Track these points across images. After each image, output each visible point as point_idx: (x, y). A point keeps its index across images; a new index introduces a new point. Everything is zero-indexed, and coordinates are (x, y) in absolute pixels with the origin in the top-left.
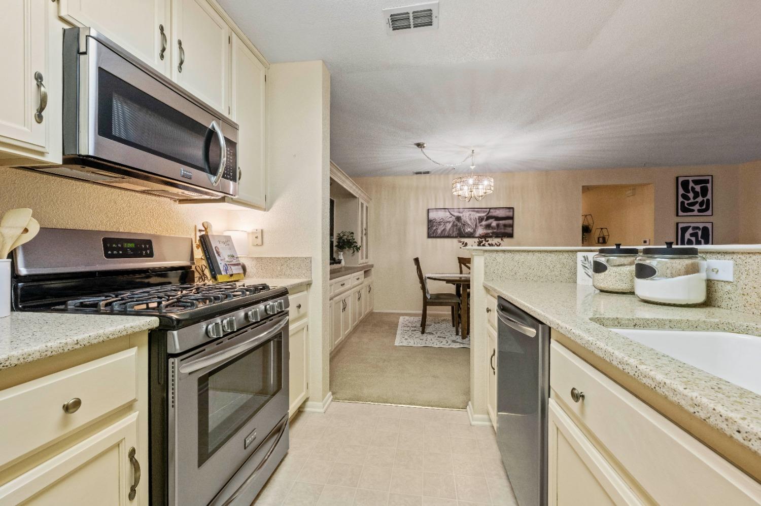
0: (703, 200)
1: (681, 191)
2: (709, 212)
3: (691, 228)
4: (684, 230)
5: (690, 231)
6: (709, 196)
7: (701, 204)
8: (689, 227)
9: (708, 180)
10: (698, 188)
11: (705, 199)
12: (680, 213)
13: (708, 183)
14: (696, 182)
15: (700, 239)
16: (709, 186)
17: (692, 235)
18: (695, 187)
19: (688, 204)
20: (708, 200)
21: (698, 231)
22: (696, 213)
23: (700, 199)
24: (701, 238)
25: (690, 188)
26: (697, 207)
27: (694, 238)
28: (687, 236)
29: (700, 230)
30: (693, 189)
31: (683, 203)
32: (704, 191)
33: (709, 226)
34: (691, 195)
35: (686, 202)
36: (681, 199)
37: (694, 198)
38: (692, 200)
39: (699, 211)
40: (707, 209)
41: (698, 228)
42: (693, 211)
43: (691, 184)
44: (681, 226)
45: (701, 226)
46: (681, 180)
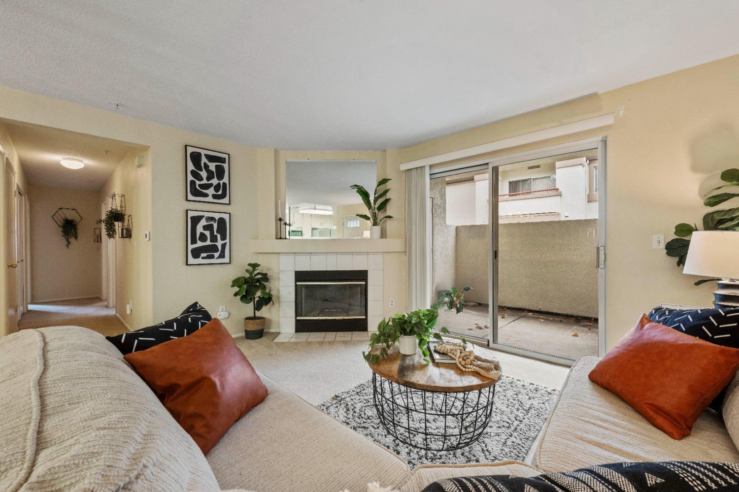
0: (219, 183)
1: (191, 167)
2: (226, 200)
3: (204, 219)
4: (196, 220)
5: (203, 222)
6: (226, 180)
7: (217, 188)
8: (202, 217)
9: (225, 159)
10: (212, 166)
11: (221, 182)
12: (190, 197)
13: (224, 162)
14: (211, 159)
15: (215, 233)
16: (226, 166)
17: (205, 228)
18: (209, 164)
19: (200, 185)
20: (224, 184)
21: (212, 223)
22: (210, 199)
23: (215, 181)
24: (217, 232)
25: (202, 165)
26: (211, 191)
27: (209, 232)
28: (199, 229)
29: (215, 222)
30: (206, 167)
31: (193, 183)
32: (220, 172)
33: (226, 217)
34: (204, 174)
35: (198, 183)
36: (190, 178)
37: (208, 179)
38: (205, 182)
39: (214, 197)
40: (223, 196)
41: (212, 219)
42: (206, 195)
43: (204, 160)
44: (191, 214)
45: (217, 216)
46: (190, 150)
